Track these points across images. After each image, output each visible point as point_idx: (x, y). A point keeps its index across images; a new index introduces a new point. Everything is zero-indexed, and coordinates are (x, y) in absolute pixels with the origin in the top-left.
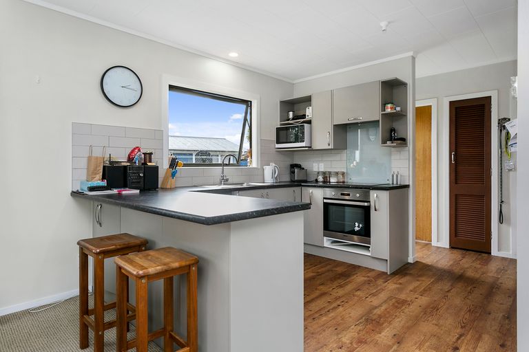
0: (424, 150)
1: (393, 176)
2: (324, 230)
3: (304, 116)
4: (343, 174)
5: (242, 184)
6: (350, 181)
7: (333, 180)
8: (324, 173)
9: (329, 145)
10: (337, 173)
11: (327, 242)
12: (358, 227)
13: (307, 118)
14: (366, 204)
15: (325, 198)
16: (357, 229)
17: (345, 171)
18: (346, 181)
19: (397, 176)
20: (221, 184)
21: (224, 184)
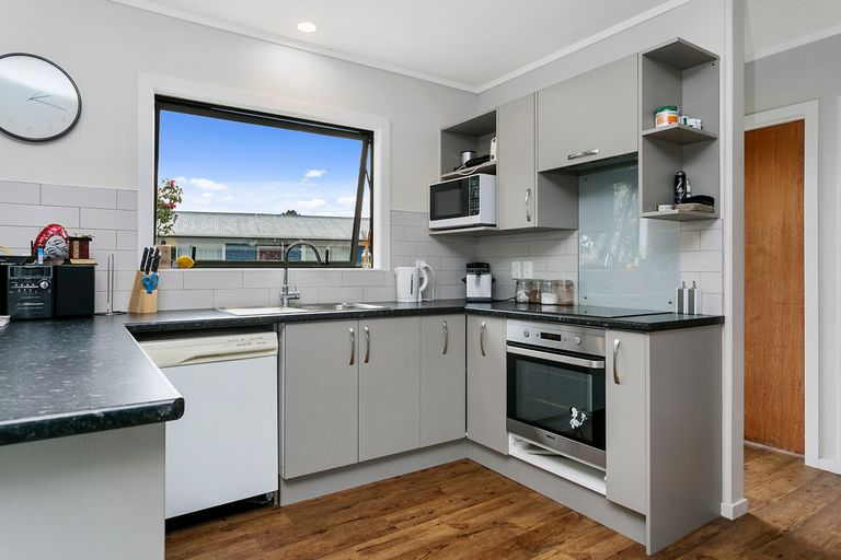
0: (785, 230)
1: (681, 293)
2: (508, 416)
3: (487, 158)
4: (569, 285)
5: (332, 306)
6: (584, 302)
7: (548, 299)
8: (530, 283)
9: (529, 220)
10: (556, 284)
11: (515, 447)
12: (579, 418)
13: (492, 162)
14: (595, 364)
15: (510, 343)
16: (575, 423)
17: (574, 278)
18: (576, 301)
19: (691, 292)
20: (282, 305)
21: (289, 306)
